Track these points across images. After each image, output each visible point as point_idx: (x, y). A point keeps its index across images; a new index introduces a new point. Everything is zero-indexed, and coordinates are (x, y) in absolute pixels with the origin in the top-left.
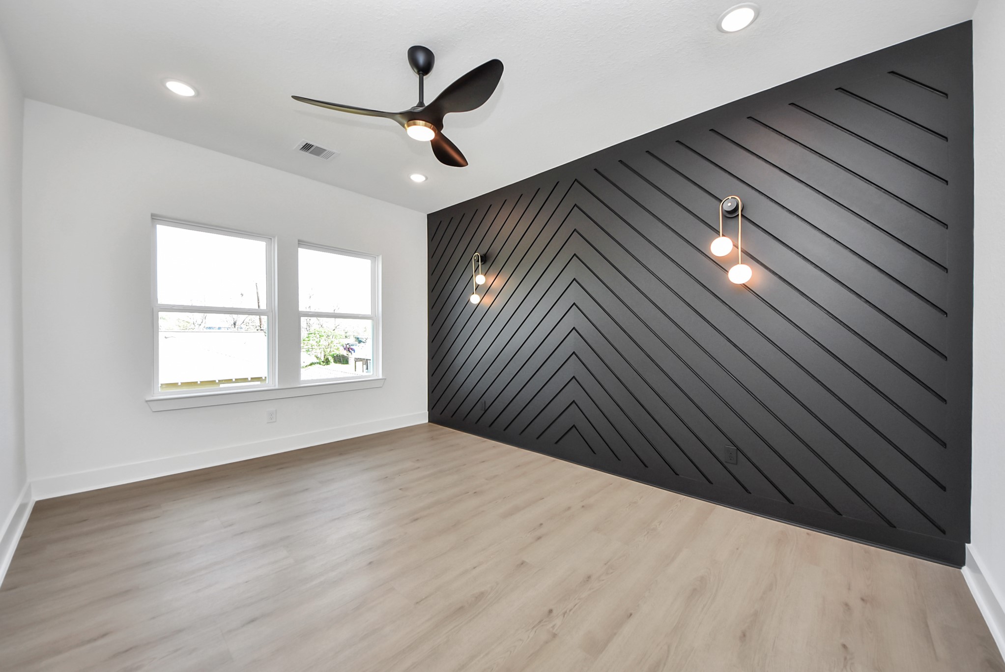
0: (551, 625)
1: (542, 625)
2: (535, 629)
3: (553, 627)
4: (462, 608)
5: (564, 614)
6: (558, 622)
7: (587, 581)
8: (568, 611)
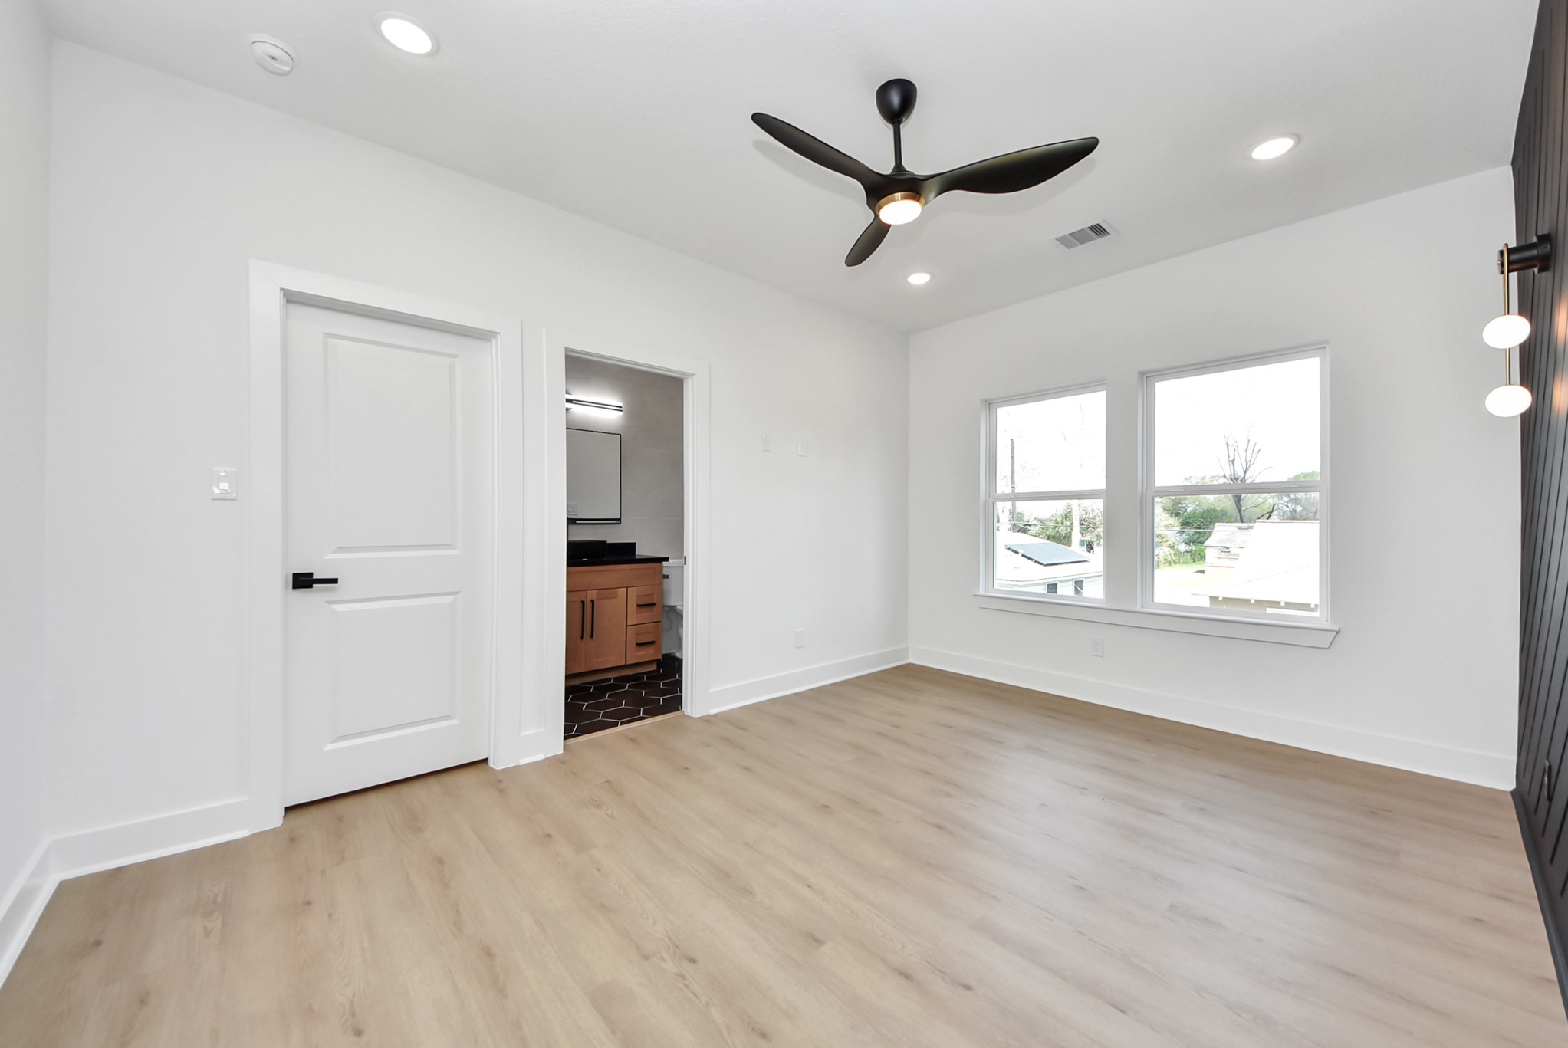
0: (665, 956)
1: (669, 947)
2: (667, 940)
3: (662, 959)
4: (729, 876)
5: (683, 977)
6: (670, 966)
7: (753, 1029)
8: (685, 981)
